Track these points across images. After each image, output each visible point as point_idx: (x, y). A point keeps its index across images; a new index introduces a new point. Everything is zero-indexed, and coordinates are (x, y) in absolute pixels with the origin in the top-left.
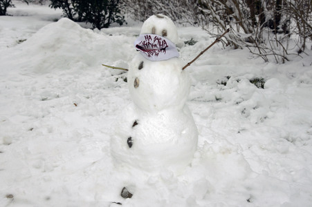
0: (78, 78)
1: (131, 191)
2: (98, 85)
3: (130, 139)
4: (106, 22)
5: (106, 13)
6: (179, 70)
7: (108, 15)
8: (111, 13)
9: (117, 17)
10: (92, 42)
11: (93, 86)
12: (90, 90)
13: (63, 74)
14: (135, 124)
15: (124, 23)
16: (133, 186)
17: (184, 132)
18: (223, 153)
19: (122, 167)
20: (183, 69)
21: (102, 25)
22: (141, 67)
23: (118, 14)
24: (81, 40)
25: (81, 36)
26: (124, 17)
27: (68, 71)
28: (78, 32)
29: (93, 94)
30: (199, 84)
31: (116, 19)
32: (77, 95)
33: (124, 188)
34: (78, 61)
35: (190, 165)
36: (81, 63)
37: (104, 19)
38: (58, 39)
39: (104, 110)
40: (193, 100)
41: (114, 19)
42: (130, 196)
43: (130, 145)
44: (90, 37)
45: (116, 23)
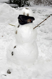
0: (7, 26)
1: (11, 71)
2: (12, 29)
3: (12, 52)
4: (23, 4)
5: (23, 1)
6: (32, 29)
7: (24, 2)
8: (25, 1)
9: (27, 3)
10: (14, 13)
11: (11, 30)
12: (9, 31)
13: (2, 24)
14: (15, 47)
15: (29, 5)
16: (12, 69)
17: (32, 52)
18: (47, 61)
19: (9, 62)
20: (34, 29)
21: (21, 6)
22: (18, 27)
23: (27, 2)
24: (10, 12)
25: (10, 10)
26: (30, 3)
27: (4, 23)
28: (9, 9)
29: (10, 33)
30: (50, 32)
31: (27, 4)
32: (4, 33)
33: (9, 70)
34: (8, 20)
35: (34, 64)
36: (9, 20)
37: (22, 3)
38: (2, 11)
39: (12, 40)
40: (45, 39)
41: (26, 4)
42: (10, 73)
43: (13, 54)
44: (13, 11)
45: (26, 5)
